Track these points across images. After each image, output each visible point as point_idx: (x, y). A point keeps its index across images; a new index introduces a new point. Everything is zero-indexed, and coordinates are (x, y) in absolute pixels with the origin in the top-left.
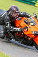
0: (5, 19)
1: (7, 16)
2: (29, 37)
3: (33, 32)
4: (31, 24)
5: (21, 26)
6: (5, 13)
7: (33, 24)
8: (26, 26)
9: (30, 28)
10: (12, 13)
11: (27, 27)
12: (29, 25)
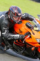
0: (2, 24)
1: (6, 20)
2: (33, 46)
3: (38, 40)
4: (35, 28)
5: (21, 32)
6: (3, 15)
7: (37, 29)
8: (28, 32)
9: (34, 34)
10: (13, 16)
11: (30, 33)
12: (32, 30)
